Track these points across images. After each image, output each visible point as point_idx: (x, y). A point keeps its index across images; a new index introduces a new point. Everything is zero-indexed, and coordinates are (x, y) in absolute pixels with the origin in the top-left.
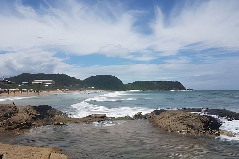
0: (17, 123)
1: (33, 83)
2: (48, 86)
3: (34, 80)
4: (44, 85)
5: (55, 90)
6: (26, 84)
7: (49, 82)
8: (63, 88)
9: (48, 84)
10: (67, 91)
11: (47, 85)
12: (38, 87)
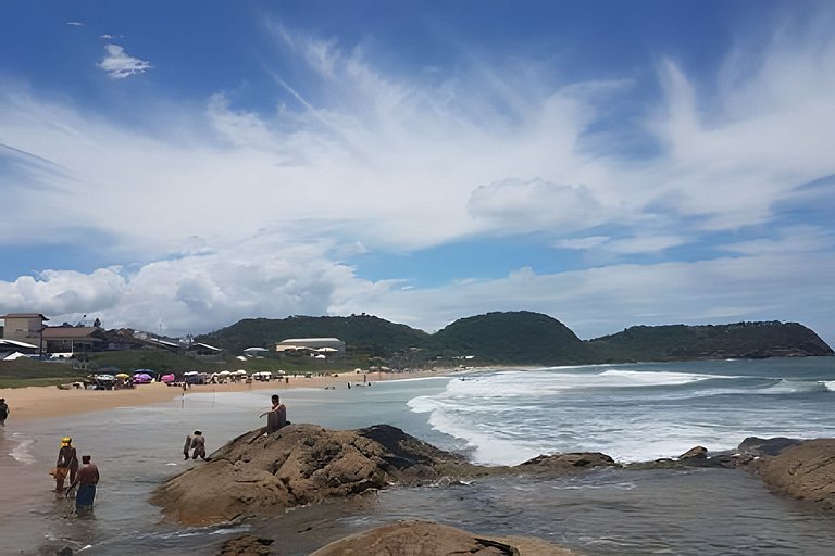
0: (350, 481)
1: (280, 348)
2: (323, 357)
3: (280, 339)
4: (312, 355)
5: (348, 370)
6: (259, 353)
7: (327, 344)
8: (372, 364)
9: (323, 350)
10: (387, 372)
11: (321, 353)
12: (296, 363)
